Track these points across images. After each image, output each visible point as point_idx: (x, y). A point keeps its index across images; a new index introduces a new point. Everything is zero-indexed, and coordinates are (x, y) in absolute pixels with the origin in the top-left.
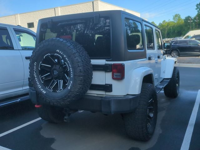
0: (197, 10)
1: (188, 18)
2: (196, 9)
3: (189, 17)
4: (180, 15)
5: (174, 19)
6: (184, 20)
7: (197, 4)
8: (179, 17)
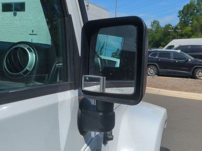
0: (179, 18)
1: (168, 26)
2: (178, 16)
3: (170, 25)
4: (159, 22)
5: (152, 25)
6: (164, 28)
7: (180, 11)
8: (158, 24)
